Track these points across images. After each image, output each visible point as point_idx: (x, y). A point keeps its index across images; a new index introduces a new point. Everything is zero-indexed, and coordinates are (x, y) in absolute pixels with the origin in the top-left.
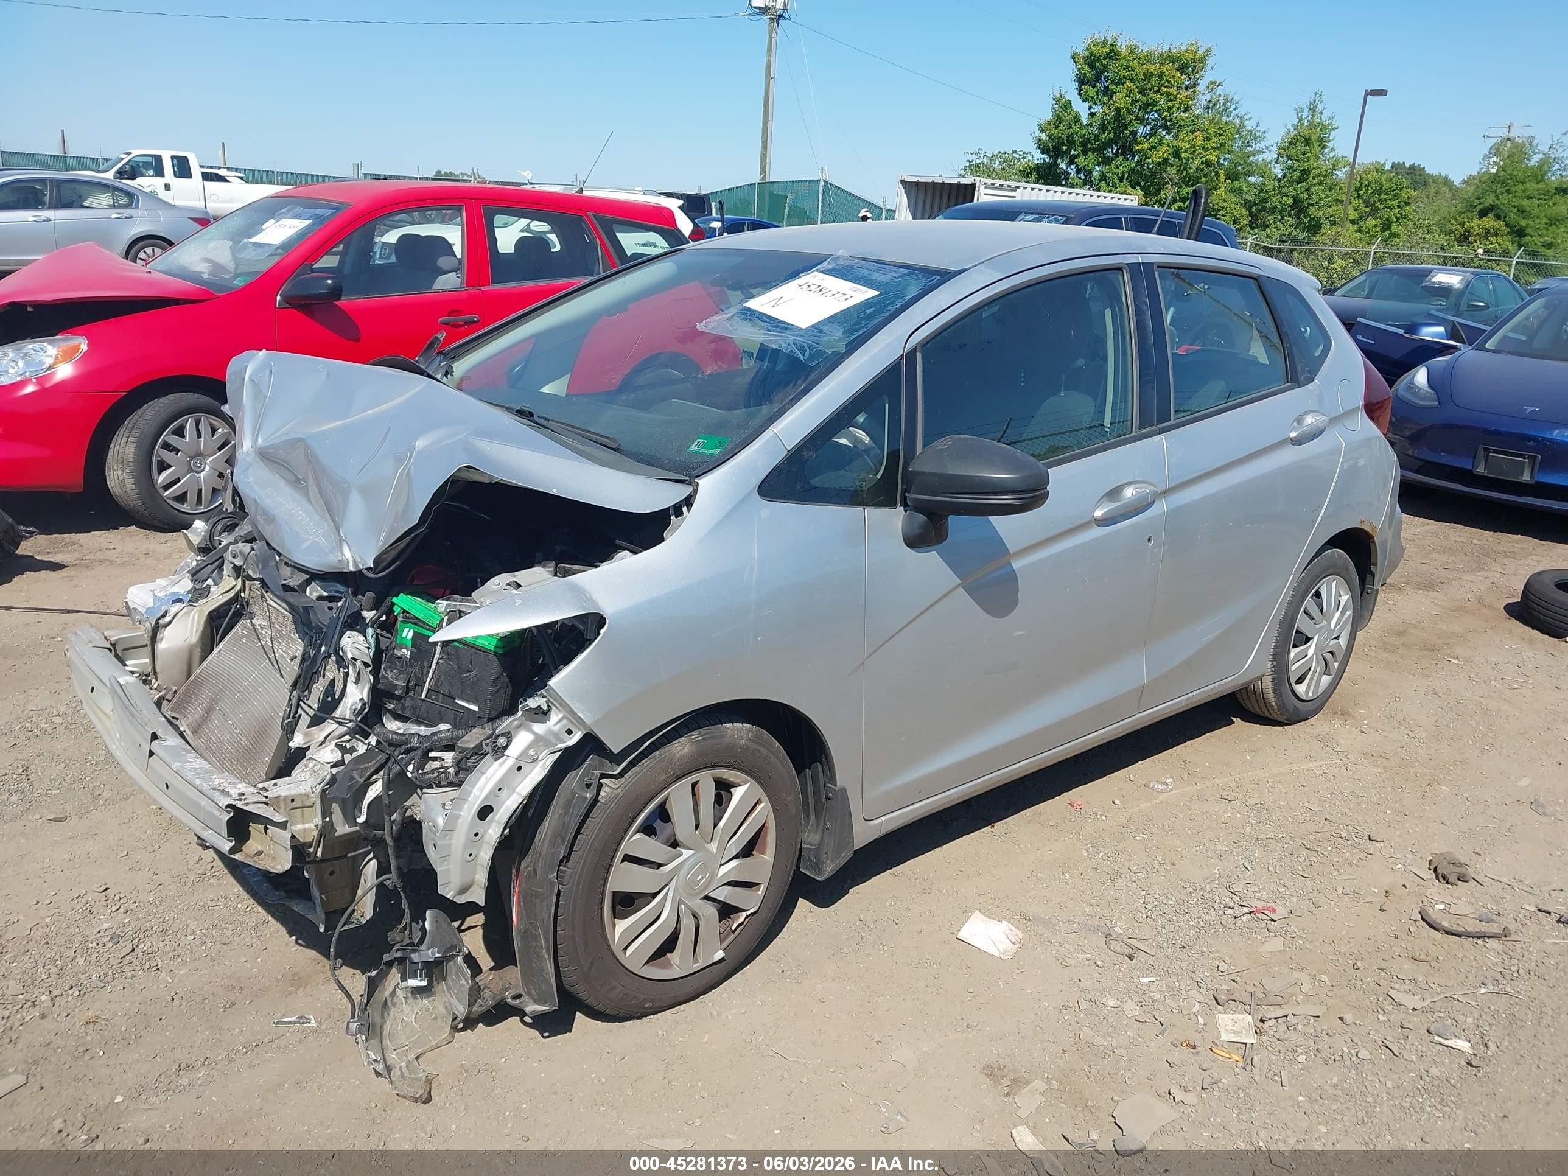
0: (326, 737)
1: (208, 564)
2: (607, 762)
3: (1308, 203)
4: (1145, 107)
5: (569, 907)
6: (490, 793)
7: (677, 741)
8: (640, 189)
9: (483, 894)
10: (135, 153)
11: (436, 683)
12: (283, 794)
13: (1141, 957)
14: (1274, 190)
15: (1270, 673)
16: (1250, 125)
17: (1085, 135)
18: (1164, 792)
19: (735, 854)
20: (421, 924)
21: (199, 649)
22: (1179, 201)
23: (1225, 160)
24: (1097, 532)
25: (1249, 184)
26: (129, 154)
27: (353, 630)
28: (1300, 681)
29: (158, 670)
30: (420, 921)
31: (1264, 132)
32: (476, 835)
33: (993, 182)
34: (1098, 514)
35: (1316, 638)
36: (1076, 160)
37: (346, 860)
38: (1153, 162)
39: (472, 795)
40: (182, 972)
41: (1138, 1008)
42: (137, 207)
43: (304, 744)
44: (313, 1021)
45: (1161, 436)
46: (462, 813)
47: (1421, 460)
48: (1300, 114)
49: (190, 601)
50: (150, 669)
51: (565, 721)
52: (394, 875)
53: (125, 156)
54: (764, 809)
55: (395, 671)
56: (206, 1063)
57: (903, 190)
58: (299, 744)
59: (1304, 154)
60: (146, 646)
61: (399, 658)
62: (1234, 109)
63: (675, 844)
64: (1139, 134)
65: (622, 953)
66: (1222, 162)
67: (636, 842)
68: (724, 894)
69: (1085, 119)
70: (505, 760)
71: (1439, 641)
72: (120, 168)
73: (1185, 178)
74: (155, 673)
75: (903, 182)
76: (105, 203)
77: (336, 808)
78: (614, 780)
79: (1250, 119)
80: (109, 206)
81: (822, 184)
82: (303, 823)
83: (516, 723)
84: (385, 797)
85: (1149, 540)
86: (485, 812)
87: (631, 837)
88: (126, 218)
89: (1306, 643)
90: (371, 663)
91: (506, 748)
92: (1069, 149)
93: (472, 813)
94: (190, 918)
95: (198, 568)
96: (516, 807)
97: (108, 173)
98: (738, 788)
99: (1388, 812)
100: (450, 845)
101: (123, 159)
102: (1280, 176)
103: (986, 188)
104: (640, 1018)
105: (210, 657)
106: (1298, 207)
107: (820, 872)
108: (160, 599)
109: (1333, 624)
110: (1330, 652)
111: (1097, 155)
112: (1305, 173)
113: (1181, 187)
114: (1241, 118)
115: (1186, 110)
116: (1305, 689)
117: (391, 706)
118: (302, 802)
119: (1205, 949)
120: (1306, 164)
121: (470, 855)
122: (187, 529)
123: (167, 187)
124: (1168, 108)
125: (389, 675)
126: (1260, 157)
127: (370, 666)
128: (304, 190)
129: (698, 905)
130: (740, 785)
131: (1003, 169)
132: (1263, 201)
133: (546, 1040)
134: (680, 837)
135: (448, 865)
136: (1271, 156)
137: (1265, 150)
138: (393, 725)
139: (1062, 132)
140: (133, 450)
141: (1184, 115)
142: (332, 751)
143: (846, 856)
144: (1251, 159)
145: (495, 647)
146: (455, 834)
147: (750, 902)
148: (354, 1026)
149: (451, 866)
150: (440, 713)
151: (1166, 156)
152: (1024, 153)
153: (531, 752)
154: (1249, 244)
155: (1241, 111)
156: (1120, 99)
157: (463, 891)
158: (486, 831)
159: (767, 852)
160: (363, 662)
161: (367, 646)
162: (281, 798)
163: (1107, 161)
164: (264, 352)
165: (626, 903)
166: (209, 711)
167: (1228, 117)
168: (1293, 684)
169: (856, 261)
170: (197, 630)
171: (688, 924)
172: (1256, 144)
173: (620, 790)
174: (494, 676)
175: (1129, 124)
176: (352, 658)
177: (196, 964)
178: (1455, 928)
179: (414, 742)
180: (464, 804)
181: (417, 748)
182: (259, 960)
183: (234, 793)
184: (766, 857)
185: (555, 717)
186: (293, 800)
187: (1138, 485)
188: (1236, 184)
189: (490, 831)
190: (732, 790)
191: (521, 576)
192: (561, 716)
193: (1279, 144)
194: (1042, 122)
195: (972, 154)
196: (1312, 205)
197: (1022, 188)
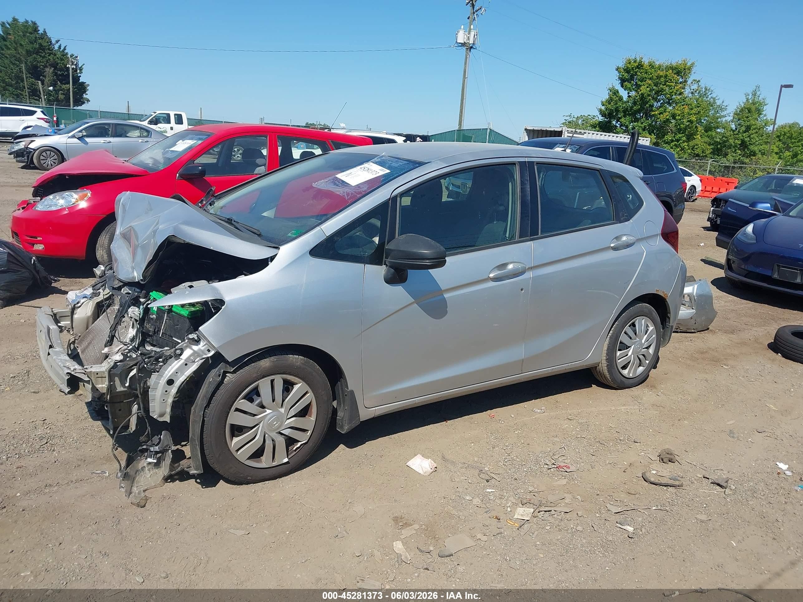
0: (119, 350)
1: (100, 283)
2: (228, 366)
3: (749, 143)
4: (657, 93)
5: (208, 428)
6: (172, 374)
7: (263, 360)
8: (385, 132)
9: (169, 417)
10: (158, 112)
11: (165, 330)
12: (93, 371)
13: (493, 481)
14: (730, 136)
15: (606, 362)
16: (718, 103)
17: (625, 107)
18: (540, 413)
19: (294, 414)
20: (160, 437)
21: (91, 319)
22: (675, 141)
23: (704, 120)
24: (492, 284)
25: (717, 133)
26: (155, 113)
27: (135, 306)
28: (624, 367)
29: (73, 327)
30: (159, 435)
31: (726, 106)
32: (166, 391)
33: (572, 130)
34: (491, 275)
35: (633, 347)
36: (620, 120)
37: (122, 403)
38: (661, 121)
39: (165, 374)
40: (63, 453)
41: (480, 502)
42: (151, 137)
43: (108, 352)
44: (107, 474)
45: (531, 242)
46: (160, 382)
47: (747, 270)
48: (747, 97)
49: (90, 298)
50: (70, 326)
51: (206, 346)
52: (142, 411)
53: (153, 114)
54: (310, 396)
55: (150, 324)
56: (58, 485)
57: (526, 134)
58: (106, 352)
59: (747, 117)
60: (69, 316)
61: (152, 319)
62: (710, 94)
63: (263, 407)
64: (655, 107)
65: (235, 452)
66: (703, 121)
67: (241, 403)
68: (287, 432)
69: (625, 98)
70: (180, 360)
71: (722, 358)
72: (151, 119)
73: (678, 129)
74: (72, 328)
75: (526, 129)
76: (137, 135)
77: (117, 379)
78: (231, 374)
79: (719, 99)
80: (139, 136)
81: (488, 131)
82: (102, 384)
83: (185, 345)
84: (137, 375)
85: (522, 290)
86: (170, 382)
87: (239, 400)
88: (146, 142)
89: (627, 349)
90: (138, 320)
91: (181, 355)
92: (617, 114)
93: (164, 382)
94: (74, 433)
95: (95, 284)
96: (183, 381)
97: (145, 121)
98: (297, 385)
99: (651, 430)
100: (155, 395)
101: (152, 115)
102: (734, 129)
103: (568, 133)
104: (247, 484)
105: (96, 322)
106: (744, 145)
107: (343, 430)
108: (78, 296)
109: (643, 341)
110: (643, 355)
111: (631, 117)
112: (748, 128)
113: (676, 134)
114: (714, 99)
115: (681, 94)
116: (627, 372)
117: (148, 340)
118: (101, 375)
119: (526, 481)
120: (748, 123)
121: (164, 400)
122: (95, 268)
123: (172, 128)
124: (670, 93)
125: (148, 326)
126: (724, 119)
127: (138, 321)
128: (198, 128)
129: (274, 435)
130: (297, 384)
131: (583, 124)
132: (725, 142)
133: (203, 489)
134: (264, 404)
135: (154, 403)
136: (729, 118)
137: (726, 115)
138: (149, 348)
139: (612, 106)
140: (107, 241)
141: (679, 97)
142: (119, 356)
143: (355, 424)
144: (719, 120)
145: (188, 315)
146: (157, 390)
147: (303, 438)
148: (119, 474)
149: (155, 404)
150: (167, 343)
151: (668, 117)
152: (594, 116)
153: (192, 358)
154: (709, 163)
155: (714, 95)
156: (644, 89)
157: (162, 415)
158: (171, 391)
159: (312, 416)
160: (135, 319)
161: (139, 313)
162: (92, 372)
163: (637, 120)
164: (129, 192)
165: (237, 430)
166: (89, 344)
167: (707, 98)
168: (621, 370)
169: (389, 158)
170: (91, 310)
171: (269, 444)
172: (722, 112)
173: (233, 379)
174: (187, 328)
175: (648, 101)
176: (130, 317)
177: (70, 450)
178: (657, 481)
179: (153, 354)
180: (161, 378)
181: (154, 356)
182: (96, 450)
183: (72, 369)
184: (312, 418)
185: (202, 343)
186: (97, 374)
187: (515, 264)
188: (710, 133)
189: (173, 390)
190: (294, 386)
191: (194, 284)
192: (205, 343)
193: (734, 112)
194: (603, 100)
195: (567, 116)
196: (752, 144)
197: (587, 133)
